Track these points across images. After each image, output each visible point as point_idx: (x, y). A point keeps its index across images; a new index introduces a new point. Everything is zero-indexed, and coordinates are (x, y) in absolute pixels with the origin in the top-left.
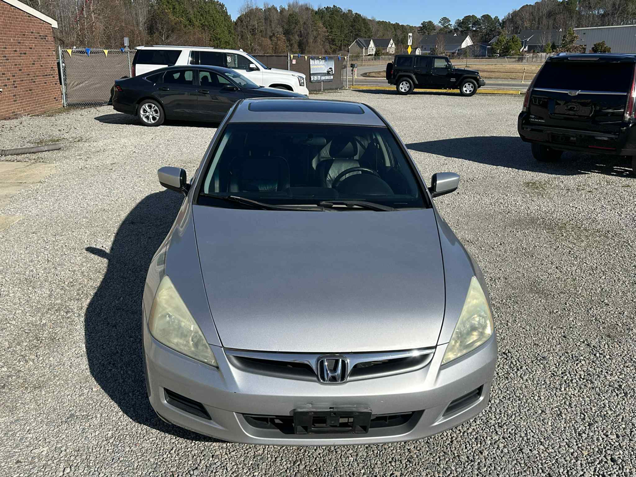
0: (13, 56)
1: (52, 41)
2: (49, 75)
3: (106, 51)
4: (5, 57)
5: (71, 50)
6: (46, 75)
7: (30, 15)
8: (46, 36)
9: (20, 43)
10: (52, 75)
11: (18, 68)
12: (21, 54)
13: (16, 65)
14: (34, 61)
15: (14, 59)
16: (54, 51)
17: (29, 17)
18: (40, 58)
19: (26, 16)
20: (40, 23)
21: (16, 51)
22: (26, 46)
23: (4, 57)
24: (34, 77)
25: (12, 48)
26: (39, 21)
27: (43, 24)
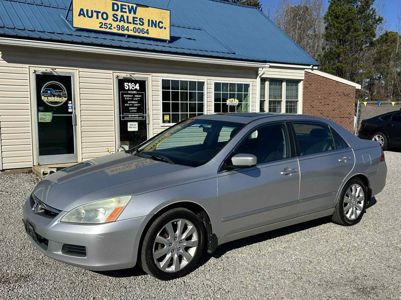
0: (318, 106)
1: (354, 97)
2: (346, 117)
3: (393, 103)
4: (312, 106)
5: (366, 102)
6: (344, 118)
7: (337, 82)
8: (349, 94)
9: (326, 98)
10: (348, 117)
11: (320, 112)
12: (324, 104)
13: (318, 111)
14: (334, 109)
15: (318, 107)
16: (354, 103)
17: (337, 83)
18: (340, 107)
19: (335, 83)
20: (346, 87)
21: (321, 103)
22: (330, 100)
23: (310, 106)
24: (333, 118)
25: (318, 101)
26: (345, 85)
27: (349, 87)
